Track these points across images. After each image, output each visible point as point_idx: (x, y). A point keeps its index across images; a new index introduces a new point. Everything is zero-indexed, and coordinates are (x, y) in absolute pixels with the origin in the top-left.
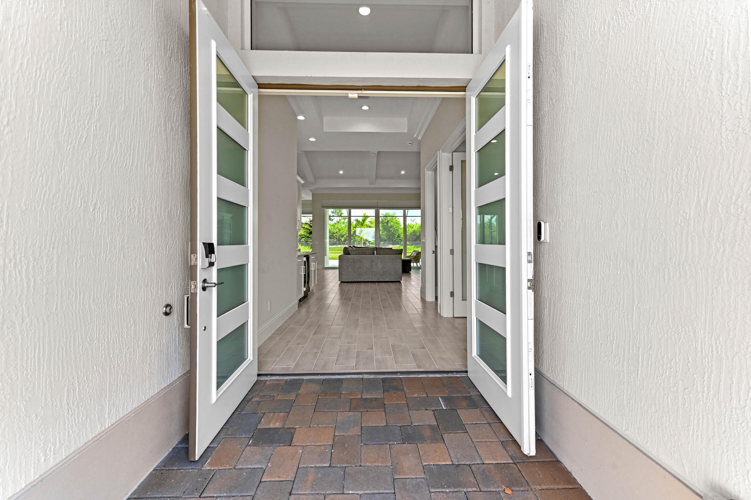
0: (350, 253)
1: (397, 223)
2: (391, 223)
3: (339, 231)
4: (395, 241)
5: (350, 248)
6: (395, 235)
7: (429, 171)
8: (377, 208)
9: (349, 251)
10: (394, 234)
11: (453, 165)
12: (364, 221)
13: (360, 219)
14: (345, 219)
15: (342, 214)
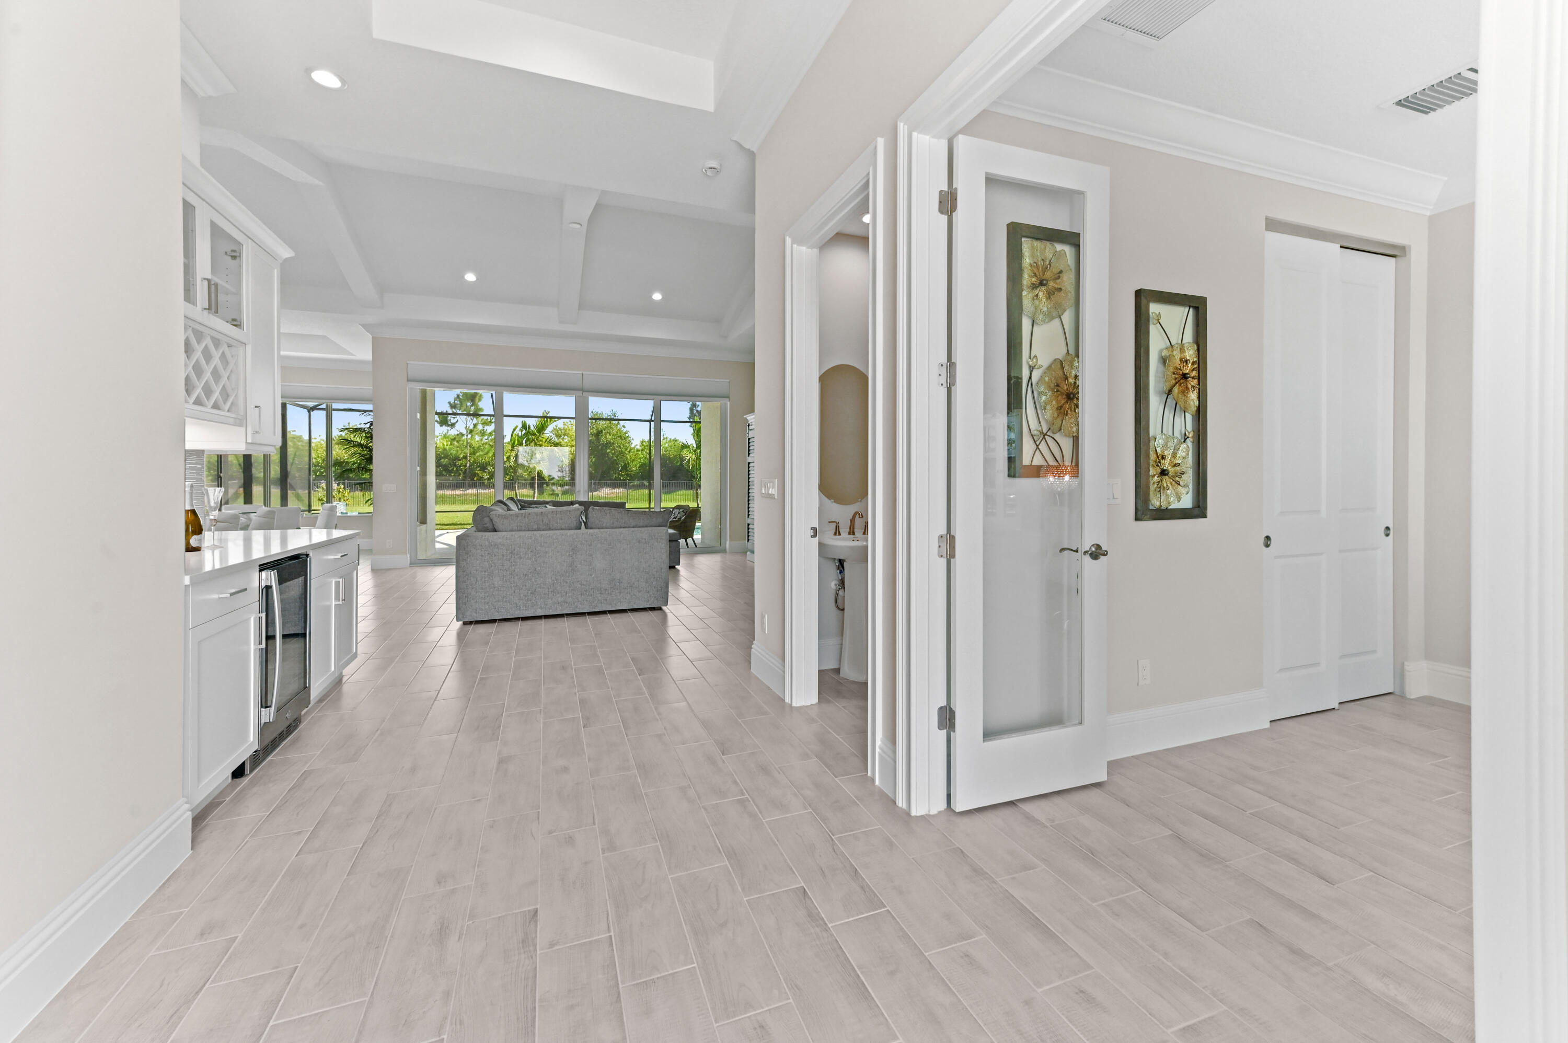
0: (498, 523)
1: (620, 437)
2: (608, 436)
3: (474, 453)
4: (615, 479)
5: (500, 510)
6: (618, 464)
7: (800, 243)
8: (582, 392)
9: (495, 519)
10: (615, 463)
11: (959, 184)
12: (541, 429)
13: (532, 423)
14: (485, 423)
15: (481, 409)
